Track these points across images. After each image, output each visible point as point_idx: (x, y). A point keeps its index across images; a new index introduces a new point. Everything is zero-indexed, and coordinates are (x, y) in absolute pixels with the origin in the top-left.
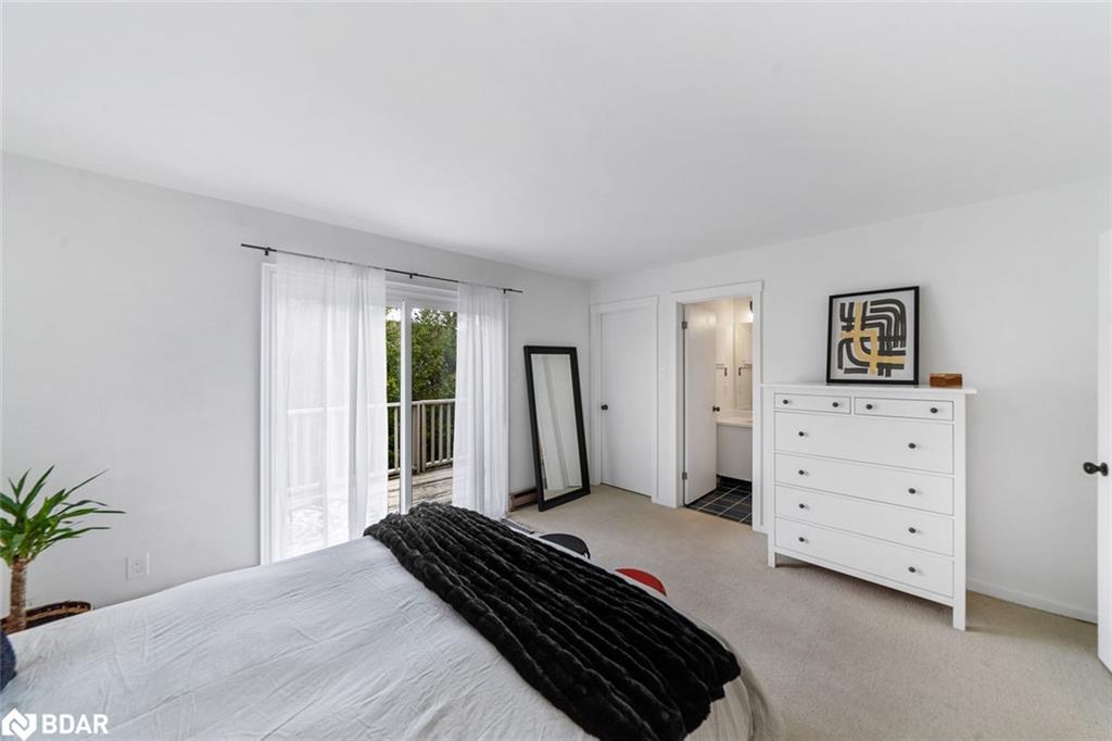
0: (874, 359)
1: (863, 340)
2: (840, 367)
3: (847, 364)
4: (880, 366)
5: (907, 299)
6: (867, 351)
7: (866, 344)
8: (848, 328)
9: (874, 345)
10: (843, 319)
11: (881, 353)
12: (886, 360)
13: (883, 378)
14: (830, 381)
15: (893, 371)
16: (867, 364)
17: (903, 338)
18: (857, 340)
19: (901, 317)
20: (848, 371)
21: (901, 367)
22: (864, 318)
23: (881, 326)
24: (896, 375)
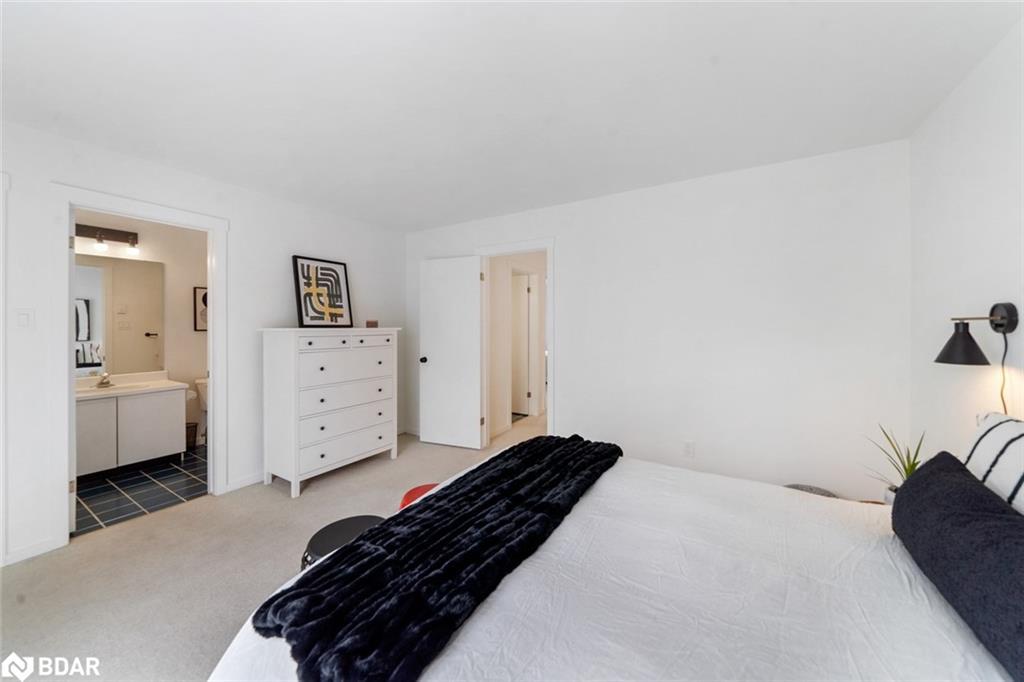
0: (327, 310)
1: (319, 295)
2: (307, 315)
3: (312, 313)
4: (332, 315)
5: (340, 269)
6: (322, 304)
7: (321, 298)
8: (308, 285)
9: (325, 299)
10: (304, 277)
11: (331, 306)
12: (334, 311)
13: (334, 323)
14: (302, 325)
15: (339, 319)
16: (323, 313)
17: (340, 296)
18: (314, 294)
19: (338, 281)
20: (313, 318)
21: (341, 316)
22: (317, 279)
23: (327, 285)
24: (340, 321)
